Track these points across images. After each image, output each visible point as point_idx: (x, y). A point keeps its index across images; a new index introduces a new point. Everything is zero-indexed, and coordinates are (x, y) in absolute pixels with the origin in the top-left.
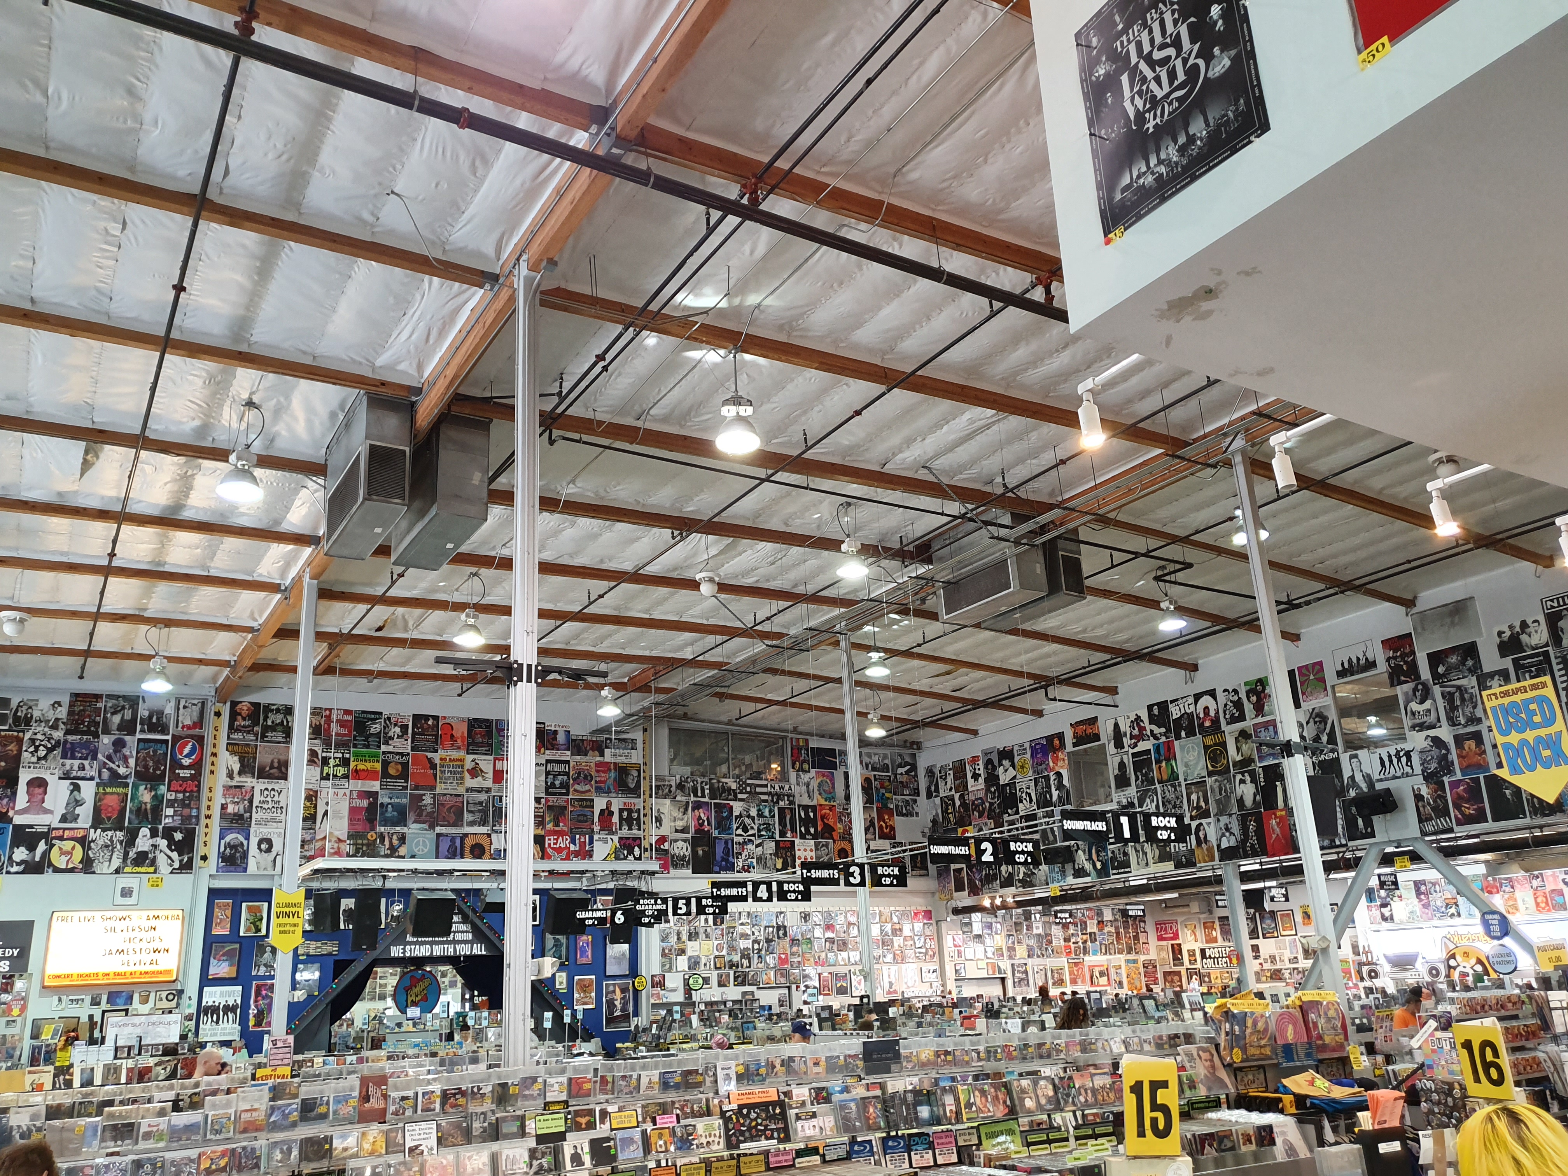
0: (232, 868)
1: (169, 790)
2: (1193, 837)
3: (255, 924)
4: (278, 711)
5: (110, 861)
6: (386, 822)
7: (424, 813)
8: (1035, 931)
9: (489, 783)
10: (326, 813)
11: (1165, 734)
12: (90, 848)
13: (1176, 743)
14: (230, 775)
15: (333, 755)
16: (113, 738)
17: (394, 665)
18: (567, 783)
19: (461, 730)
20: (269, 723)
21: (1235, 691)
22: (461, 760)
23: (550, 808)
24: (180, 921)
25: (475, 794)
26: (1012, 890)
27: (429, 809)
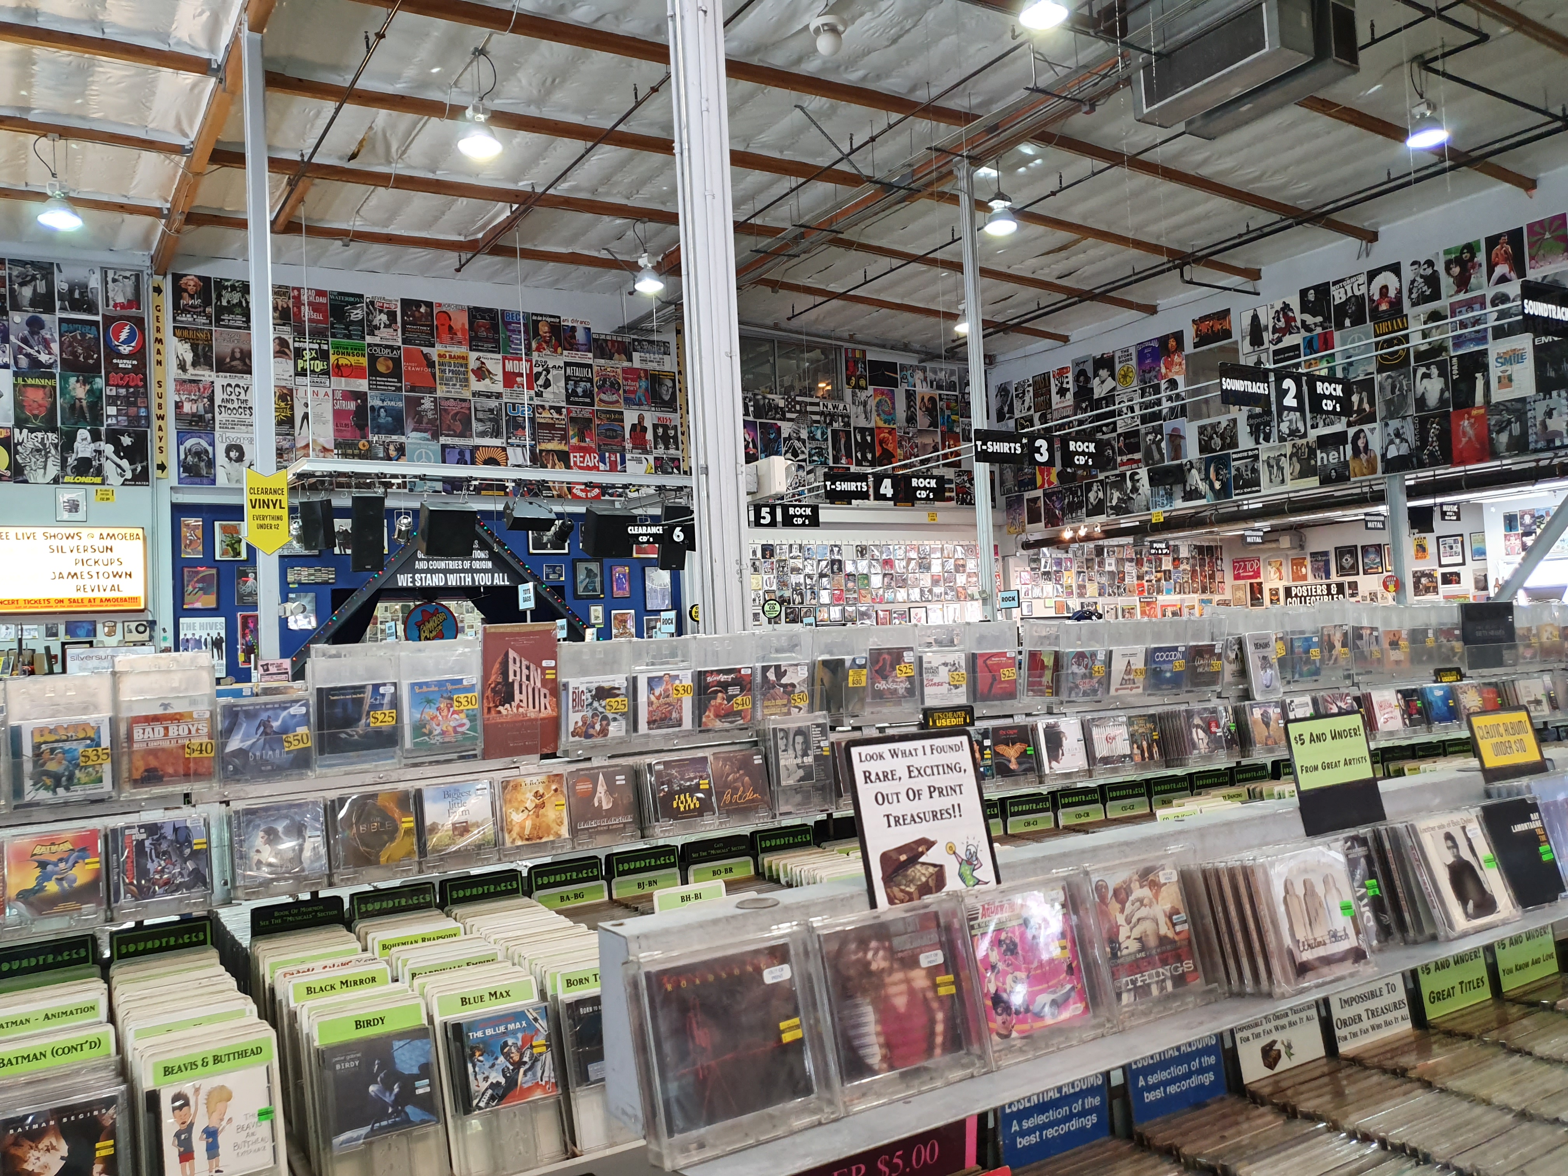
0: (197, 480)
1: (107, 384)
2: (1349, 447)
3: (234, 545)
4: (233, 288)
5: (45, 468)
6: (379, 429)
7: (425, 420)
8: (1107, 568)
9: (499, 387)
10: (306, 416)
11: (1321, 325)
12: (17, 452)
13: (1337, 335)
14: (182, 367)
15: (308, 345)
16: (27, 316)
17: (374, 224)
18: (591, 392)
19: (461, 321)
20: (224, 303)
21: (1430, 263)
22: (463, 358)
23: (573, 420)
24: (141, 542)
25: (484, 399)
26: (1102, 518)
27: (430, 415)
